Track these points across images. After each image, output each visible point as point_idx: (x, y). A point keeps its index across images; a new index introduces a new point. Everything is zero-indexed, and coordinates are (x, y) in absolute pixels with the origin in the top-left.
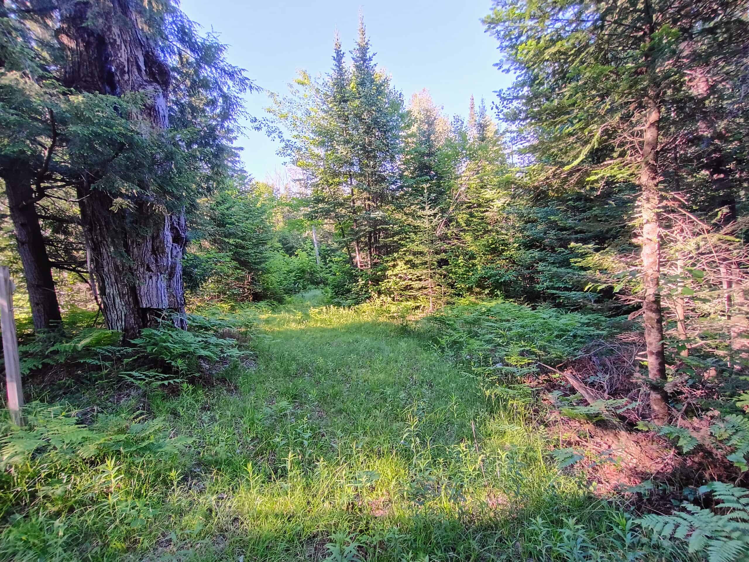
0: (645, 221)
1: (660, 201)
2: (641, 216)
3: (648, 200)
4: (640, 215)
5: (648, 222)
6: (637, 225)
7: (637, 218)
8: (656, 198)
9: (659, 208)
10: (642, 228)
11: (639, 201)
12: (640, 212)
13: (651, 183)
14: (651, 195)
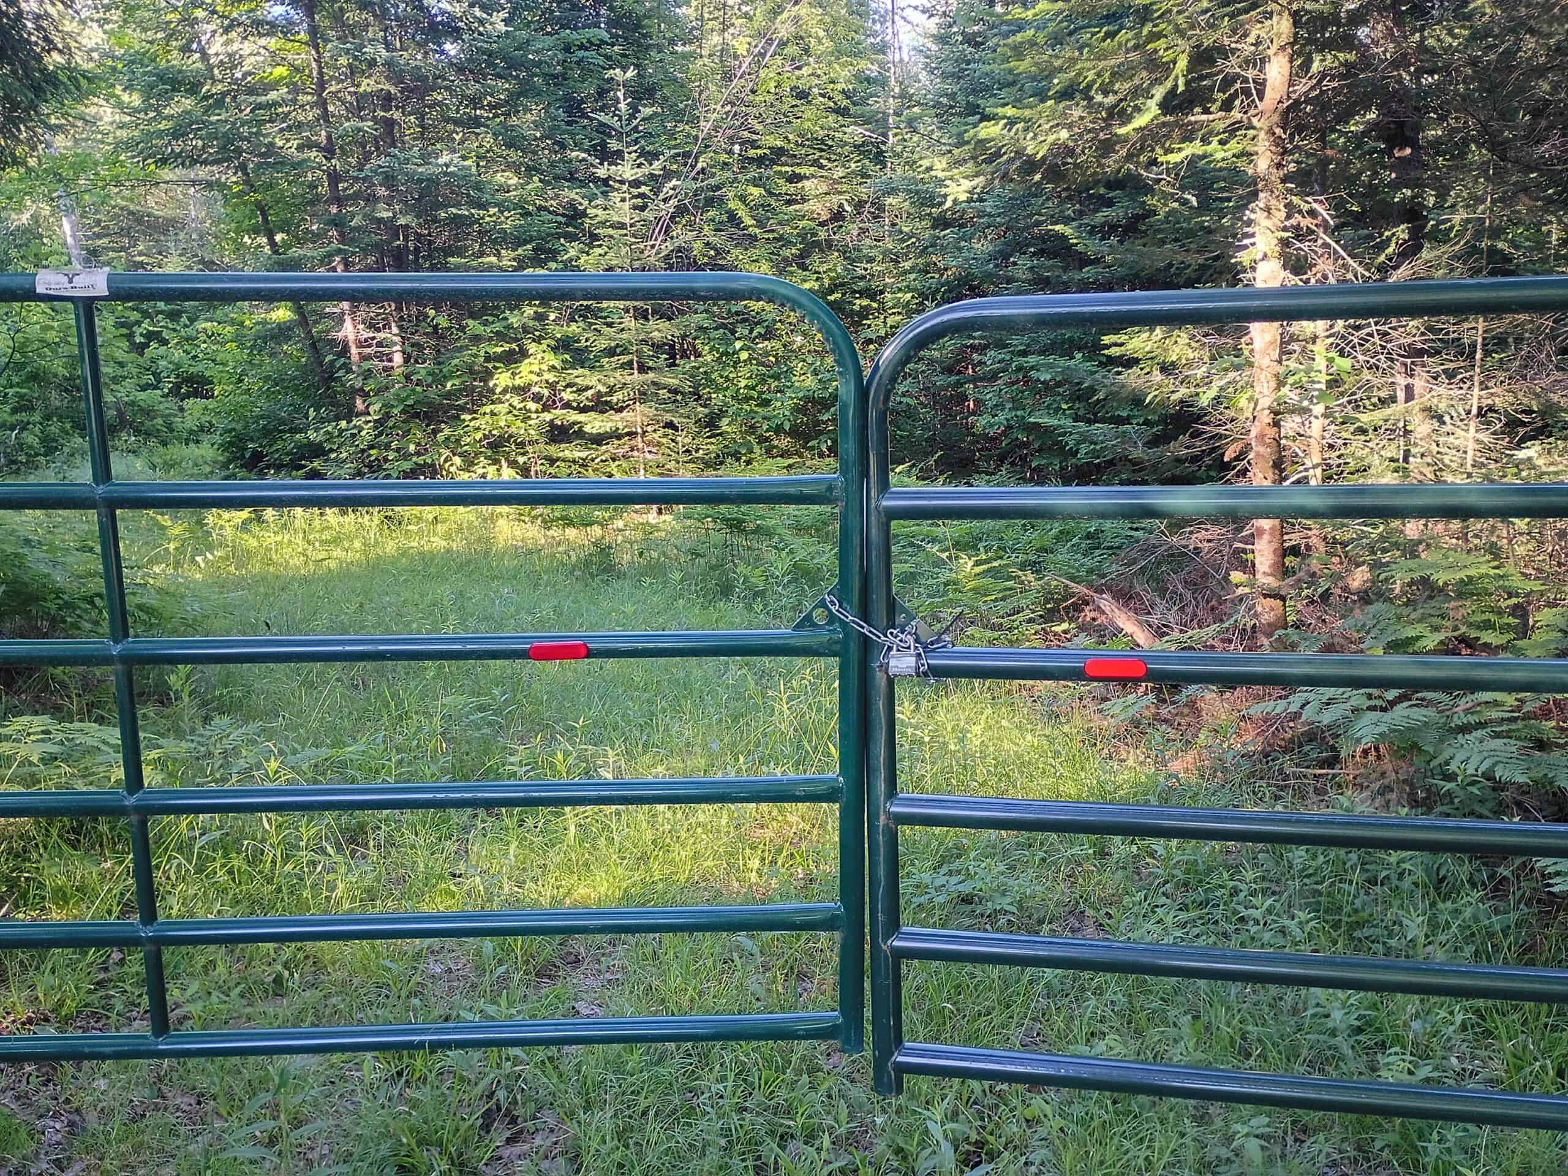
0: (1259, 256)
1: (1289, 217)
2: (1253, 244)
3: (1268, 210)
4: (1252, 240)
5: (1265, 257)
6: (1246, 263)
7: (1246, 247)
8: (1281, 207)
9: (1285, 229)
10: (1253, 269)
11: (1253, 211)
12: (1253, 235)
13: (1276, 175)
14: (1273, 202)
